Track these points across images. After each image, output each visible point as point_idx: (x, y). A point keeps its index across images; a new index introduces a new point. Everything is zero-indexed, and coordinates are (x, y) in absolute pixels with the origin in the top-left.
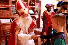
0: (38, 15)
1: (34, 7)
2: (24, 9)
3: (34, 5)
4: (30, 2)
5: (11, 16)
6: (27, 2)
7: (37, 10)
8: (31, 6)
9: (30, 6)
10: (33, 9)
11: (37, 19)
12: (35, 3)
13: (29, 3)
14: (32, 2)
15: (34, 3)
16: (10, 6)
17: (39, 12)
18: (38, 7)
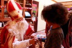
0: (35, 18)
1: (31, 9)
2: (17, 11)
3: (31, 7)
4: (27, 3)
5: (3, 19)
6: (23, 3)
7: (35, 12)
8: (28, 8)
9: (26, 8)
10: (29, 11)
11: (34, 22)
12: (32, 4)
13: (25, 4)
14: (29, 3)
15: (30, 5)
16: (2, 7)
17: (36, 14)
18: (35, 8)
